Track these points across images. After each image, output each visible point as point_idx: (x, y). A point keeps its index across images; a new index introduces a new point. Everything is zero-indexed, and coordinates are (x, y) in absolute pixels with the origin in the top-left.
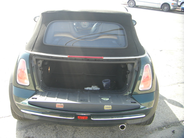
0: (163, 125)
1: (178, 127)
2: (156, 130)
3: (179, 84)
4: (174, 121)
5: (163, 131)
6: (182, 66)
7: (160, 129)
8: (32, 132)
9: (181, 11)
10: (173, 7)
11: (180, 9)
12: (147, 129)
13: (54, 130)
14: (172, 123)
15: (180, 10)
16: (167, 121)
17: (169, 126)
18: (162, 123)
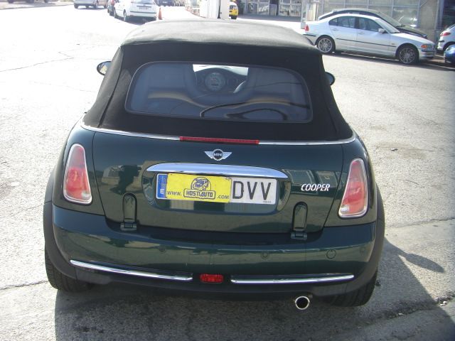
0: (397, 307)
1: (432, 311)
2: (380, 318)
3: (436, 223)
4: (423, 300)
5: (397, 319)
6: (445, 184)
7: (390, 315)
8: (93, 317)
9: (445, 64)
10: (426, 54)
11: (442, 59)
12: (359, 314)
13: (142, 314)
14: (417, 304)
15: (443, 61)
16: (406, 299)
17: (410, 311)
18: (395, 304)
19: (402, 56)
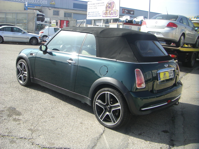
10: (41, 40)
19: (32, 42)
